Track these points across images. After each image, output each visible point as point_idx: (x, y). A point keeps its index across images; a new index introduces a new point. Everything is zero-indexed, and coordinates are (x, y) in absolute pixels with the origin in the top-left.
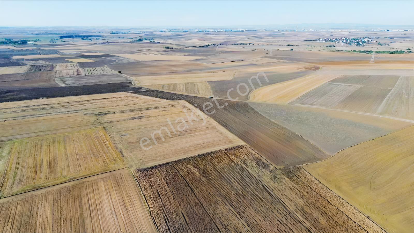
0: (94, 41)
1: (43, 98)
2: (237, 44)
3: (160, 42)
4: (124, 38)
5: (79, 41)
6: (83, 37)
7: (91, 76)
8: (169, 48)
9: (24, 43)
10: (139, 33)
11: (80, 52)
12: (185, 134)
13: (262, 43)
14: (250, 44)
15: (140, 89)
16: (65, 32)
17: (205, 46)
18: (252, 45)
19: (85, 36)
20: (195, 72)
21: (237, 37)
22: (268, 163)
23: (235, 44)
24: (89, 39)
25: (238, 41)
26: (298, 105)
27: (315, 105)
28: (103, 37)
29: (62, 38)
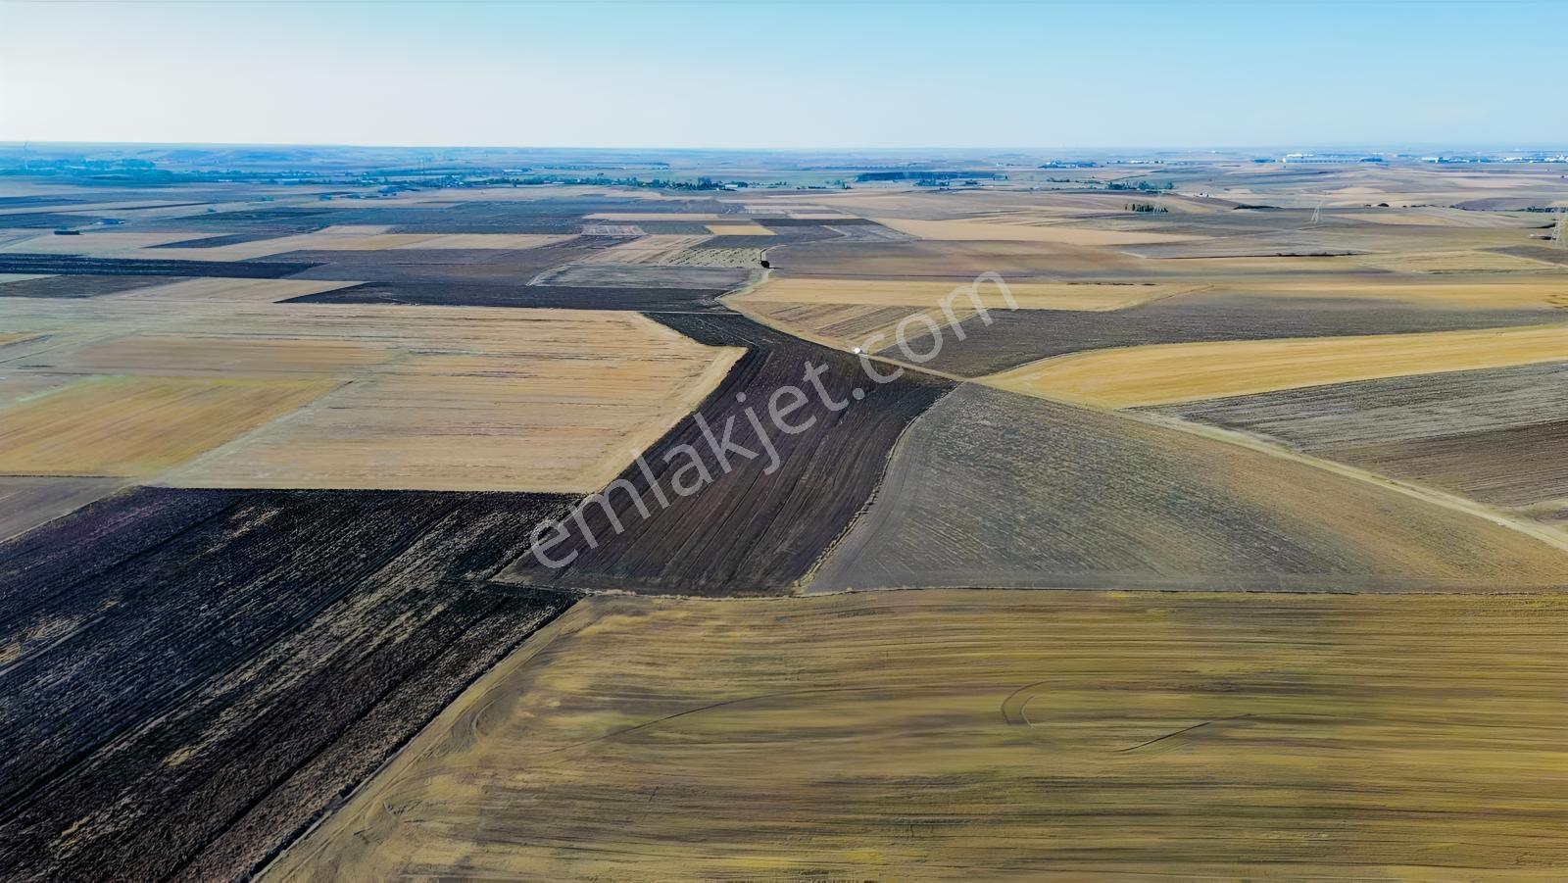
8: (1150, 210)
15: (709, 308)
24: (939, 183)
26: (1166, 419)
27: (1248, 429)
28: (1000, 177)
29: (863, 178)
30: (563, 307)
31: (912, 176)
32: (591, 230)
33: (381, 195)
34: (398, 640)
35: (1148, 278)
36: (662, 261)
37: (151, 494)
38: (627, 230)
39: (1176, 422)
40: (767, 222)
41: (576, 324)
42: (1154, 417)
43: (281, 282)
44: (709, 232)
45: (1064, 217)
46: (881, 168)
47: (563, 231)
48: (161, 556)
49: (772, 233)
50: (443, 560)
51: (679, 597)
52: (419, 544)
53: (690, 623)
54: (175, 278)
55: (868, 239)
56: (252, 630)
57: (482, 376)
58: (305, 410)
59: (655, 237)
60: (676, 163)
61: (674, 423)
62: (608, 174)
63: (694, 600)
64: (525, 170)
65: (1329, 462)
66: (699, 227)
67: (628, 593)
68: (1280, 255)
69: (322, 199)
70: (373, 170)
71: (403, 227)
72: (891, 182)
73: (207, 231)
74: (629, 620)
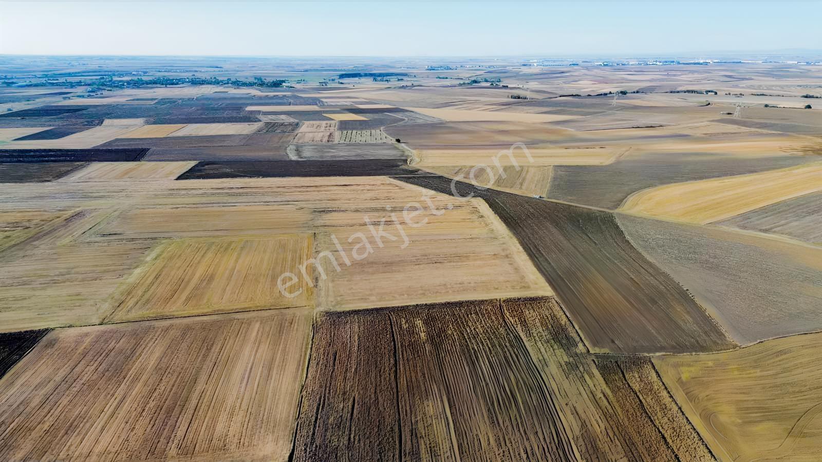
0: (394, 82)
1: (251, 177)
2: (678, 92)
3: (509, 86)
4: (447, 78)
5: (368, 82)
6: (374, 76)
7: (348, 145)
8: (519, 98)
9: (277, 84)
10: (479, 68)
11: (353, 102)
12: (446, 261)
13: (738, 91)
14: (707, 92)
15: (417, 172)
16: (351, 67)
17: (601, 95)
18: (713, 93)
19: (380, 75)
20: (540, 145)
21: (684, 77)
22: (578, 339)
23: (671, 92)
24: (384, 80)
25: (681, 86)
26: (732, 229)
27: (774, 232)
28: (412, 76)
29: (342, 76)
30: (342, 175)
31: (366, 75)
32: (266, 119)
34: (608, 393)
36: (339, 140)
38: (284, 118)
39: (739, 230)
40: (353, 111)
41: (368, 187)
44: (332, 120)
46: (345, 70)
47: (250, 120)
49: (366, 119)
50: (549, 343)
51: (693, 354)
52: (521, 334)
53: (721, 367)
55: (421, 121)
59: (307, 123)
60: (226, 66)
62: (198, 75)
63: (702, 354)
64: (145, 73)
67: (667, 354)
68: (633, 128)
69: (65, 98)
70: (49, 73)
71: (152, 120)
72: (357, 79)
73: (42, 126)
74: (692, 369)
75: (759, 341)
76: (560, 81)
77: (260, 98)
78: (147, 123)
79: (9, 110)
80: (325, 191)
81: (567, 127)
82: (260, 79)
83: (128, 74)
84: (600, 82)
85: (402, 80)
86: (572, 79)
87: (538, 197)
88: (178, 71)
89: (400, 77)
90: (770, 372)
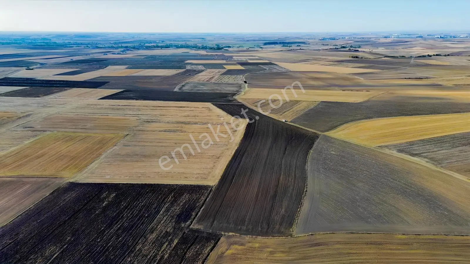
0: (294, 47)
4: (328, 45)
5: (278, 47)
6: (284, 43)
8: (357, 57)
9: (219, 48)
11: (248, 59)
15: (232, 101)
16: (276, 39)
19: (289, 43)
22: (193, 217)
24: (288, 46)
26: (392, 151)
27: (420, 156)
28: (307, 43)
29: (265, 44)
30: (188, 101)
31: (280, 43)
32: (188, 67)
33: (121, 53)
34: (166, 256)
35: (367, 88)
36: (213, 81)
37: (73, 186)
38: (200, 68)
39: (395, 153)
40: (242, 64)
41: (192, 109)
42: (387, 151)
43: (98, 90)
44: (225, 68)
45: (333, 61)
46: (270, 40)
47: (180, 68)
48: (81, 215)
49: (244, 69)
50: (173, 217)
51: (254, 236)
52: (163, 210)
53: (261, 249)
54: (66, 88)
55: (275, 71)
56: (116, 252)
57: (168, 131)
58: (115, 147)
59: (209, 70)
60: (208, 38)
61: (233, 153)
62: (188, 43)
63: (259, 238)
64: (163, 42)
65: (451, 172)
66: (220, 66)
67: (237, 234)
68: (405, 79)
69: (104, 54)
70: (117, 42)
71: (131, 66)
72: (273, 45)
73: (72, 68)
74: (240, 247)
75: (310, 234)
76: (400, 47)
77: (202, 55)
78: (127, 68)
79: (72, 60)
80: (165, 110)
81: (359, 77)
82: (218, 45)
83: (155, 42)
84: (428, 48)
85: (300, 46)
86: (409, 46)
87: (284, 121)
88: (180, 41)
89: (299, 44)
90: (290, 258)
